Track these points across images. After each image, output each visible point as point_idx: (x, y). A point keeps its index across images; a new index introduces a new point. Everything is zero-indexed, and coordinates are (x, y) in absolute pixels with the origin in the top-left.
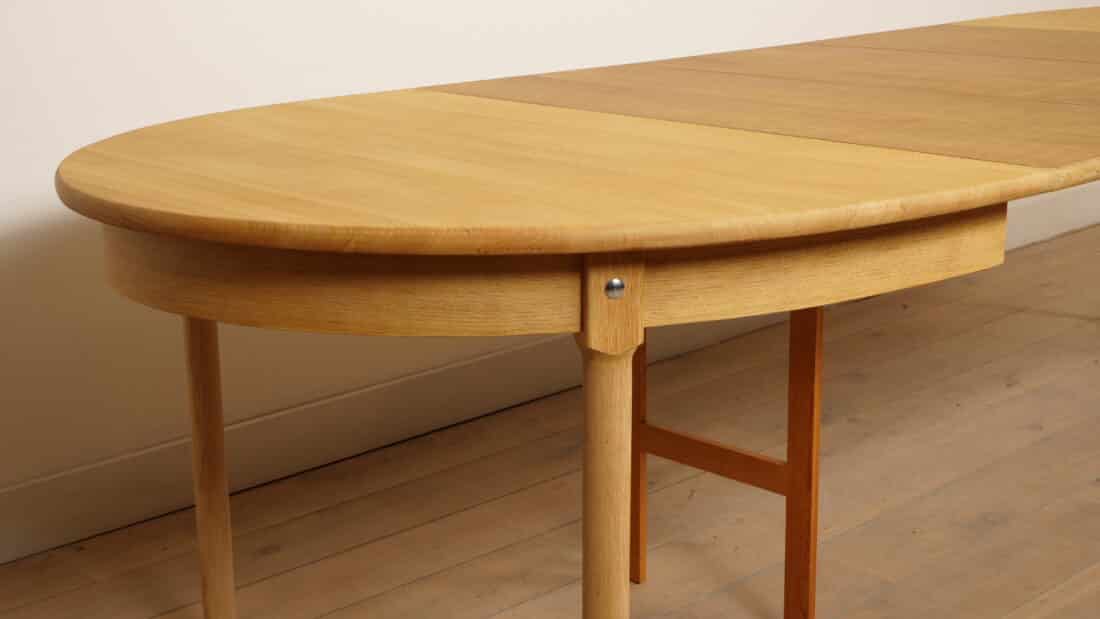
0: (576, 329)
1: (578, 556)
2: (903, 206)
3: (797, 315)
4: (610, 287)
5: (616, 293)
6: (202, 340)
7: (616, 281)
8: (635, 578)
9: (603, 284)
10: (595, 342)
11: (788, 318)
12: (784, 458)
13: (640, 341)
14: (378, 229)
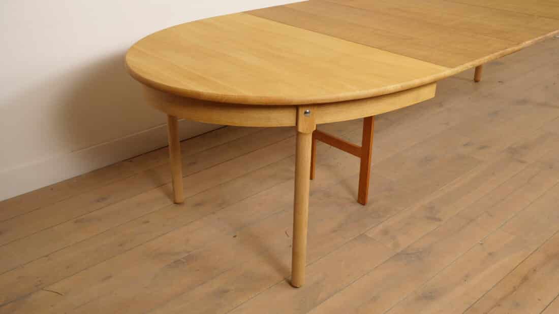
0: (295, 125)
1: (293, 169)
2: (402, 87)
3: (365, 119)
4: (306, 113)
5: (308, 115)
6: (173, 120)
7: (308, 111)
8: (311, 178)
9: (304, 112)
10: (300, 130)
11: (363, 120)
12: (361, 146)
13: (315, 129)
14: (232, 96)
